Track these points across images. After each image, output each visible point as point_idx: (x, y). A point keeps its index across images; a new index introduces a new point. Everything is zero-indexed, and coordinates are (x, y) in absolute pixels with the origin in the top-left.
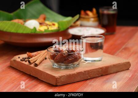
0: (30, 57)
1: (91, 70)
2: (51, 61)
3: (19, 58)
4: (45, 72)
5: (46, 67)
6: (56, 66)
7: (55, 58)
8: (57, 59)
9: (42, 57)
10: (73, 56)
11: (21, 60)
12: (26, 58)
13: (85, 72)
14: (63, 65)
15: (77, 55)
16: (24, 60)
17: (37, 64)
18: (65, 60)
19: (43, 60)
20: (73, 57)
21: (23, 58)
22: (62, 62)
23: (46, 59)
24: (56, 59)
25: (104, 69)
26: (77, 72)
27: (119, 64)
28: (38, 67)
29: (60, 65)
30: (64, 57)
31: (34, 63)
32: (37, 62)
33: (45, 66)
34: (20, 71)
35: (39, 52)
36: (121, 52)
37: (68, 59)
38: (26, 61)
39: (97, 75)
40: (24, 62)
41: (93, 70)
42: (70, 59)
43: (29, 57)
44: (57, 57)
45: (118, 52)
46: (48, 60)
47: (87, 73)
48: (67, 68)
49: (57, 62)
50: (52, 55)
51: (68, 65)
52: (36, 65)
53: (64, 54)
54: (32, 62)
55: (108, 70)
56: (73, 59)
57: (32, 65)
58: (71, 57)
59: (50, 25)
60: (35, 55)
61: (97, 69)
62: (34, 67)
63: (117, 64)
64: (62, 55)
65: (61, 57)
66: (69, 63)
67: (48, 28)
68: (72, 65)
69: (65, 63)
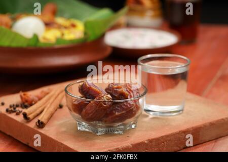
0: (26, 104)
1: (162, 137)
2: (74, 116)
3: (3, 104)
4: (62, 144)
5: (63, 129)
6: (84, 127)
7: (84, 110)
8: (89, 114)
9: (53, 104)
10: (124, 107)
11: (7, 111)
12: (17, 106)
13: (150, 141)
14: (101, 127)
15: (132, 103)
16: (12, 109)
17: (42, 123)
18: (107, 115)
19: (56, 110)
20: (123, 109)
21: (11, 107)
22: (100, 120)
23: (61, 107)
24: (86, 113)
25: (191, 133)
26: (132, 143)
27: (223, 121)
28: (46, 128)
29: (95, 126)
30: (105, 109)
31: (36, 120)
32: (43, 118)
34: (6, 134)
35: (45, 89)
36: (217, 85)
37: (111, 113)
38: (18, 114)
39: (176, 148)
40: (13, 116)
41: (167, 136)
42: (117, 114)
43: (24, 103)
44: (87, 107)
45: (210, 86)
46: (66, 110)
47: (154, 143)
48: (109, 133)
49: (88, 119)
50: (76, 103)
51: (111, 127)
52: (41, 125)
53: (104, 103)
54: (31, 116)
55: (199, 134)
56: (124, 112)
57: (32, 125)
58: (119, 109)
59: (66, 28)
60: (37, 99)
61: (176, 134)
62: (36, 129)
63: (217, 121)
64: (99, 104)
65: (97, 108)
66: (114, 122)
67: (63, 35)
68: (121, 125)
69: (105, 121)
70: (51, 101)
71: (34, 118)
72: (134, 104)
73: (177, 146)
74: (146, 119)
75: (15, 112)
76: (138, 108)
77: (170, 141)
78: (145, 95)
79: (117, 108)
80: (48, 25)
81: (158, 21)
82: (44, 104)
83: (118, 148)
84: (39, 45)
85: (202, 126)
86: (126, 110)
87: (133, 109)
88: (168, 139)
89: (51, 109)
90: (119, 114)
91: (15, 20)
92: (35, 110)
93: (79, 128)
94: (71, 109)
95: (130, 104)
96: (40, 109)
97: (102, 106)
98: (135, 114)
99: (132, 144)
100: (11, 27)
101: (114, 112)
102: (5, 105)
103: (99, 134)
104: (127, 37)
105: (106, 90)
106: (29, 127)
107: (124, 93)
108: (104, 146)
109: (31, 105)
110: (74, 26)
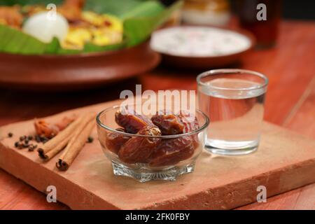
0: (43, 136)
1: (229, 185)
2: (108, 156)
3: (10, 135)
4: (91, 194)
5: (94, 173)
6: (122, 170)
7: (123, 148)
8: (129, 153)
9: (81, 136)
10: (177, 144)
11: (17, 145)
12: (30, 138)
13: (213, 191)
14: (146, 171)
15: (188, 139)
16: (24, 143)
17: (65, 164)
18: (154, 155)
19: (84, 145)
20: (176, 147)
21: (21, 139)
22: (143, 161)
23: (90, 140)
24: (125, 152)
25: (268, 179)
26: (188, 194)
27: (311, 162)
28: (70, 171)
29: (137, 169)
30: (152, 147)
31: (56, 160)
32: (66, 156)
33: (91, 167)
34: (15, 177)
35: (68, 114)
37: (160, 153)
38: (31, 150)
39: (246, 200)
40: (24, 153)
41: (235, 184)
42: (167, 153)
43: (39, 135)
44: (127, 144)
46: (97, 145)
47: (217, 194)
48: (156, 179)
49: (128, 159)
50: (112, 138)
51: (158, 171)
52: (63, 166)
53: (151, 139)
54: (49, 154)
55: (279, 181)
56: (176, 151)
57: (51, 166)
58: (171, 146)
59: (97, 27)
60: (57, 129)
61: (248, 180)
62: (56, 172)
63: (304, 163)
64: (143, 141)
65: (141, 146)
66: (164, 164)
67: (93, 37)
68: (173, 169)
69: (152, 164)
70: (77, 132)
71: (53, 157)
72: (191, 140)
73: (249, 197)
74: (208, 160)
75: (27, 147)
76: (196, 144)
77: (239, 190)
78: (206, 129)
79: (167, 145)
80: (73, 23)
81: (224, 18)
82: (67, 137)
83: (168, 201)
84: (60, 52)
85: (284, 170)
86: (180, 148)
87: (189, 147)
88: (236, 187)
89: (77, 145)
90: (171, 153)
91: (26, 15)
92: (55, 146)
93: (115, 172)
94: (105, 146)
95: (185, 140)
96: (62, 144)
97: (147, 142)
98: (193, 153)
99: (187, 196)
100: (21, 26)
101: (164, 151)
102: (13, 137)
103: (143, 180)
104: (181, 40)
105: (153, 119)
106: (46, 169)
107: (178, 125)
108: (149, 198)
109: (50, 137)
110: (108, 24)
